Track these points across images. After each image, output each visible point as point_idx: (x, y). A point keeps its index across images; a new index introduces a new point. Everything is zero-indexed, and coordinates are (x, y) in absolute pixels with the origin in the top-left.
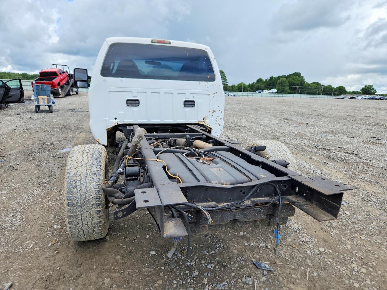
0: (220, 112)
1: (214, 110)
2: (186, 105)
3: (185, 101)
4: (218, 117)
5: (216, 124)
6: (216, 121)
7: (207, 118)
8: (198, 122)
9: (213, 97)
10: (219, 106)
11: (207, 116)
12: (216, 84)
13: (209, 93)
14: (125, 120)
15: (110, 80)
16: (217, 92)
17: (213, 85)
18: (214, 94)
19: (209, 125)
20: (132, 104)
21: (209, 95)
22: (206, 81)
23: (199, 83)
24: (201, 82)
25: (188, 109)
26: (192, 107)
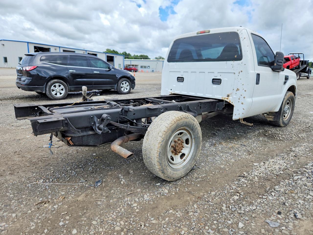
0: (244, 90)
1: (238, 89)
2: (214, 83)
3: (213, 79)
4: (241, 95)
5: (239, 102)
6: (239, 99)
7: (230, 95)
8: (222, 98)
9: (238, 76)
10: (243, 85)
11: (231, 94)
12: (242, 63)
13: (235, 72)
14: (175, 91)
15: (171, 64)
16: (242, 70)
17: (239, 64)
18: (239, 72)
19: (232, 103)
20: (180, 80)
21: (234, 73)
22: (233, 61)
23: (226, 63)
24: (228, 62)
25: (215, 86)
26: (218, 84)
